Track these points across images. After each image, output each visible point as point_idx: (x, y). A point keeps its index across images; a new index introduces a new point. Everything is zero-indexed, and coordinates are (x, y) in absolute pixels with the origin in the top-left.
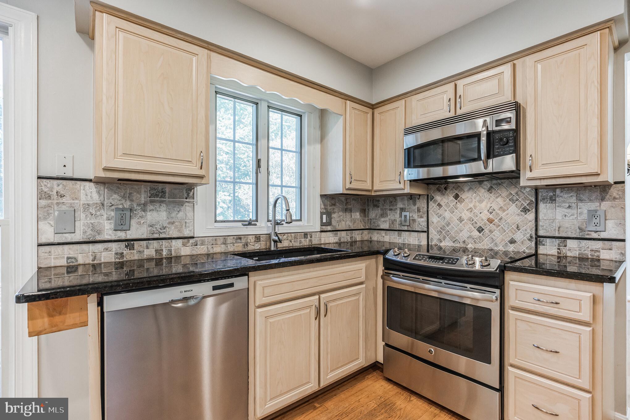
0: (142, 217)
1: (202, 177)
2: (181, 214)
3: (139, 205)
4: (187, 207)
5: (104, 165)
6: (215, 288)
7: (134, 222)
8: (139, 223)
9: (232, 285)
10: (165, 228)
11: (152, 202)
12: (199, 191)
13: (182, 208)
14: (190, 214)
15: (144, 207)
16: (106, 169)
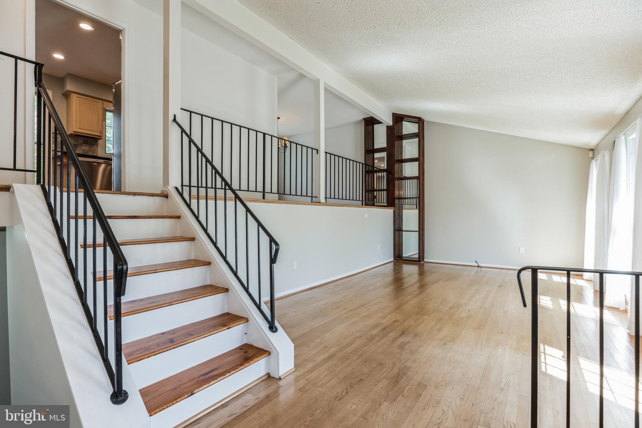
0: (81, 147)
1: (101, 136)
2: (93, 149)
3: (80, 144)
4: (95, 146)
5: (74, 131)
6: (104, 162)
7: (78, 149)
8: (80, 149)
9: (109, 162)
10: (88, 152)
11: (84, 143)
12: (100, 142)
13: (94, 147)
14: (96, 149)
15: (81, 144)
16: (74, 132)
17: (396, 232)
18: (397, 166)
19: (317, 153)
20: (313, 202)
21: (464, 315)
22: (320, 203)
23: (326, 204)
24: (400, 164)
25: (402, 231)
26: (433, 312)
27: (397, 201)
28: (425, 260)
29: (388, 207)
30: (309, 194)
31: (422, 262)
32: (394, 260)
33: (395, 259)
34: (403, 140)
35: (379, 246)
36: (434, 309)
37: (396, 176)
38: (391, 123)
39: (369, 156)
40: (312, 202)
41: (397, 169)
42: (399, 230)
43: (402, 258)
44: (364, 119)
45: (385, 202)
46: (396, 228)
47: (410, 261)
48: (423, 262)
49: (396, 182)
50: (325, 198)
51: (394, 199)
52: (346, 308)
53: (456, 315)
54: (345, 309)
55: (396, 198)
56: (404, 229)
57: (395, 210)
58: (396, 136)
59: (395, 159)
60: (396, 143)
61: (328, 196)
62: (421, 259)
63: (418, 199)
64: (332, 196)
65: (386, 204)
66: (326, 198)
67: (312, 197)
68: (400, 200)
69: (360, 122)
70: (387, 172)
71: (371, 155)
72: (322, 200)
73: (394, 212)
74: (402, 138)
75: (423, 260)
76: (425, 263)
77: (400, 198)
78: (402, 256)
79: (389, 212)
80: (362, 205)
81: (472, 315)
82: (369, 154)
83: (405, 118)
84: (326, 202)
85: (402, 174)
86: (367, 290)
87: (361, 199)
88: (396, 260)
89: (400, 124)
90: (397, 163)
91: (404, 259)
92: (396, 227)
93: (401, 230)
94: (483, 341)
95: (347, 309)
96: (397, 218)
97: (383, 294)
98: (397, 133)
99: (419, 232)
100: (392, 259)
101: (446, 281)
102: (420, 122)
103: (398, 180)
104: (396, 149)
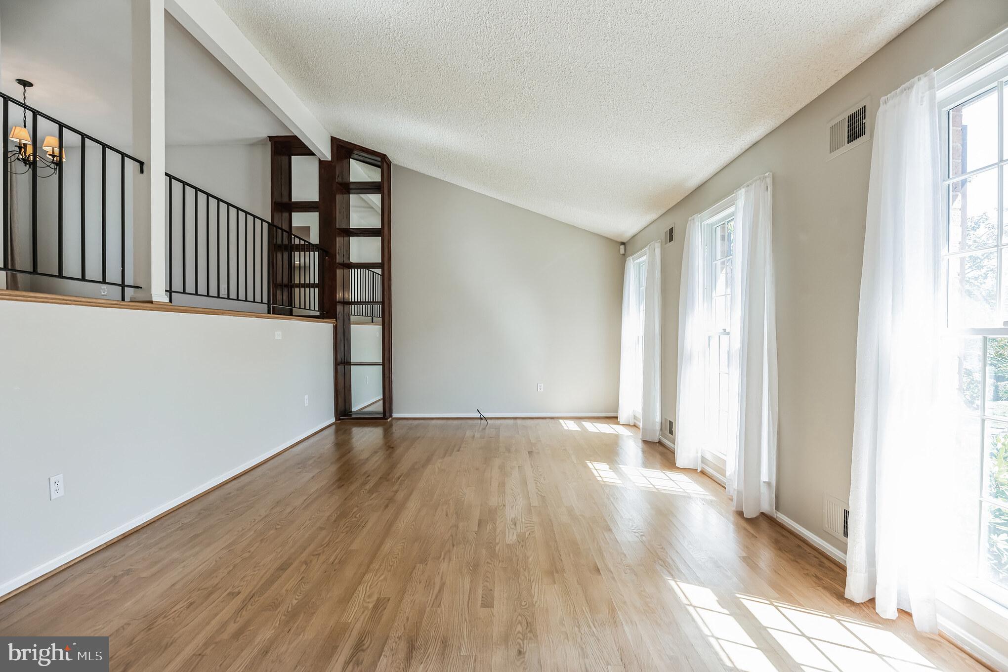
17: (339, 367)
18: (339, 240)
19: (142, 171)
20: (127, 298)
21: (511, 538)
22: (151, 302)
23: (169, 307)
24: (346, 239)
25: (349, 364)
26: (453, 546)
27: (339, 308)
28: (395, 415)
29: (323, 319)
30: (114, 275)
31: (388, 420)
32: (336, 420)
33: (337, 418)
34: (349, 194)
35: (306, 397)
36: (452, 536)
37: (339, 259)
38: (328, 156)
39: (282, 216)
40: (123, 299)
41: (340, 247)
42: (344, 363)
43: (350, 415)
44: (270, 138)
45: (317, 309)
46: (339, 360)
47: (367, 420)
48: (391, 419)
49: (339, 272)
50: (166, 291)
51: (334, 303)
52: (237, 590)
53: (497, 541)
54: (233, 595)
55: (338, 302)
56: (353, 360)
57: (336, 325)
58: (337, 182)
59: (336, 226)
60: (339, 198)
61: (177, 286)
62: (387, 414)
63: (381, 306)
64: (190, 288)
65: (318, 314)
66: (170, 292)
67: (123, 286)
68: (347, 307)
69: (260, 143)
70: (321, 249)
71: (286, 215)
72: (159, 293)
73: (335, 328)
74: (347, 188)
75: (391, 416)
76: (394, 422)
77: (347, 303)
78: (351, 412)
79: (326, 329)
80: (269, 313)
81: (525, 533)
82: (282, 212)
83: (356, 152)
84: (171, 301)
85: (349, 258)
86: (288, 510)
87: (265, 300)
88: (340, 419)
89: (345, 161)
90: (340, 235)
91: (354, 416)
92: (339, 356)
93: (348, 362)
94: (584, 609)
95: (239, 593)
96: (341, 340)
97: (331, 516)
98: (340, 177)
99: (383, 364)
100: (333, 420)
101: (444, 456)
102: (385, 164)
103: (342, 269)
104: (337, 208)
